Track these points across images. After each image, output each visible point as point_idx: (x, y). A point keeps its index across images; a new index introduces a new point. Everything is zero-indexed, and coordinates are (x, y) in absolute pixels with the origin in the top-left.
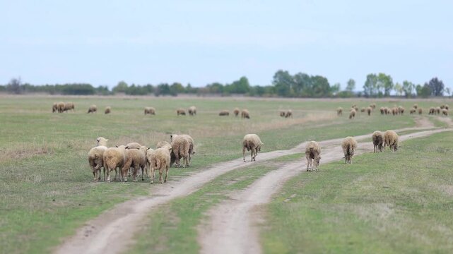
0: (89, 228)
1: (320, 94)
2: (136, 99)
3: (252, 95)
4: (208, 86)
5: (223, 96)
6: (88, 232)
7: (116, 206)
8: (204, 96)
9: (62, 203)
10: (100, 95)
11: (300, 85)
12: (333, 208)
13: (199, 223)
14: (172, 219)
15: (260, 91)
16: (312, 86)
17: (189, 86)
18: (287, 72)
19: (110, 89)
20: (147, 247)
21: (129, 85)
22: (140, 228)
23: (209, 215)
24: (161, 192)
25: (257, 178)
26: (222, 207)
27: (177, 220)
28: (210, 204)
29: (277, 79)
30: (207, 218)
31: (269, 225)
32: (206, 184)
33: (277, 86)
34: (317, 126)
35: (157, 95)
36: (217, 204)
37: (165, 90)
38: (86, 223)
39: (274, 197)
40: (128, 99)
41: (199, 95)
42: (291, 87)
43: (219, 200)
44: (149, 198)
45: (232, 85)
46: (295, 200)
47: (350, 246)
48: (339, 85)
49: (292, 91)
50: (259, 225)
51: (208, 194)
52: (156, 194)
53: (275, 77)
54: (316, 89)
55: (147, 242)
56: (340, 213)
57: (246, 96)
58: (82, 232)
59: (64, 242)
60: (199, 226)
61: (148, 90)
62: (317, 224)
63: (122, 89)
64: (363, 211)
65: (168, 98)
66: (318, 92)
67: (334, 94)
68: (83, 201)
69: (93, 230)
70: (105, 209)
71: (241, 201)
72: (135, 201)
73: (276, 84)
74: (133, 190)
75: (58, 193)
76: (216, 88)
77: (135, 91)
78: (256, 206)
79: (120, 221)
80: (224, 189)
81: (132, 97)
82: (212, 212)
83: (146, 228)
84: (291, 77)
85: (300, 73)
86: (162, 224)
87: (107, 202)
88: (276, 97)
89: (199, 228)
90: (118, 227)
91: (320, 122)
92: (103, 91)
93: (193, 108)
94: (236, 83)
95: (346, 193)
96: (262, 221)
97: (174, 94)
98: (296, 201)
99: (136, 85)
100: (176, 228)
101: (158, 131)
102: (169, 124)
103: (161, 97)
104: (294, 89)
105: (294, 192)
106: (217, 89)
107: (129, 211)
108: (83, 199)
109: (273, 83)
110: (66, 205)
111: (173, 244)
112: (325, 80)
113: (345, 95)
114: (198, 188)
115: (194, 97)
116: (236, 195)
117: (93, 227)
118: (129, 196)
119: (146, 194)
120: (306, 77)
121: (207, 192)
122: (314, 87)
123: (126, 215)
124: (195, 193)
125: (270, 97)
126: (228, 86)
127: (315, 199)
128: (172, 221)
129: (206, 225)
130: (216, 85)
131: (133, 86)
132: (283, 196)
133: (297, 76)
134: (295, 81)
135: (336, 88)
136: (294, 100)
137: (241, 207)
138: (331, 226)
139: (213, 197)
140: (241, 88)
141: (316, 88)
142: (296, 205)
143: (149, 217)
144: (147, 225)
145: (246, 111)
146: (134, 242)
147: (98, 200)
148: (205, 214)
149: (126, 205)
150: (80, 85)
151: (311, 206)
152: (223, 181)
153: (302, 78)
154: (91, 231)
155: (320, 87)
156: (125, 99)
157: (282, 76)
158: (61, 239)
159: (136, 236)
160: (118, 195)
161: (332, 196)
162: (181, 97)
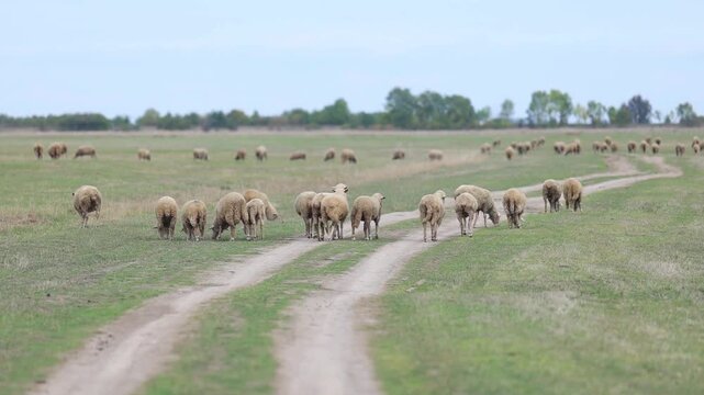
0: (103, 338)
1: (459, 124)
2: (174, 137)
3: (353, 127)
4: (286, 114)
5: (308, 129)
6: (102, 343)
7: (145, 302)
8: (279, 129)
9: (61, 299)
10: (117, 130)
11: (429, 110)
12: (484, 300)
13: (275, 327)
14: (232, 321)
15: (366, 121)
16: (446, 111)
17: (256, 115)
18: (407, 91)
19: (133, 121)
20: (196, 364)
21: (163, 114)
22: (184, 336)
23: (291, 314)
24: (216, 280)
25: (364, 256)
26: (310, 302)
27: (240, 323)
28: (291, 297)
29: (393, 102)
30: (287, 318)
31: (384, 328)
32: (284, 266)
33: (393, 112)
34: (457, 173)
35: (206, 129)
36: (303, 297)
37: (218, 121)
38: (100, 329)
39: (391, 285)
40: (161, 137)
41: (271, 129)
42: (414, 112)
43: (306, 290)
44: (196, 290)
45: (323, 112)
46: (423, 288)
47: (510, 359)
48: (489, 109)
49: (416, 120)
50: (369, 328)
51: (289, 281)
52: (207, 282)
53: (389, 98)
54: (453, 117)
55: (194, 358)
56: (493, 307)
57: (344, 129)
58: (93, 344)
59: (65, 360)
60: (274, 331)
61: (192, 121)
62: (458, 326)
63: (151, 121)
64: (528, 303)
65: (224, 133)
66: (456, 120)
67: (481, 123)
68: (95, 295)
69: (110, 339)
70: (128, 308)
71: (340, 292)
72: (174, 295)
73: (391, 109)
74: (171, 277)
75: (54, 283)
76: (297, 117)
77: (171, 123)
78: (363, 299)
79: (152, 326)
80: (312, 273)
81: (167, 133)
82: (296, 308)
83: (192, 336)
84: (413, 98)
85: (428, 92)
86: (219, 328)
87: (133, 297)
88: (390, 129)
89: (275, 335)
90: (149, 334)
91: (460, 167)
92: (122, 124)
93: (262, 149)
94: (328, 109)
95: (502, 276)
96: (372, 322)
97: (232, 127)
98: (426, 290)
99: (173, 114)
100: (239, 336)
101: (209, 186)
102: (227, 174)
103: (212, 133)
104: (420, 116)
105: (422, 276)
106: (299, 119)
107: (167, 310)
108: (93, 292)
109: (386, 107)
110: (68, 302)
111: (236, 360)
112: (467, 102)
113: (497, 124)
114: (272, 272)
115: (264, 132)
116: (331, 282)
117: (110, 336)
118: (165, 287)
119: (191, 283)
120: (436, 97)
121: (286, 278)
122: (450, 113)
123: (160, 316)
124: (268, 280)
125: (382, 129)
126: (316, 114)
127: (455, 287)
128: (232, 325)
129: (285, 329)
130: (297, 112)
131: (169, 115)
132: (405, 283)
133: (423, 96)
134: (420, 103)
135: (484, 114)
136: (419, 133)
137: (339, 300)
138: (479, 327)
139: (296, 285)
140: (336, 116)
141: (453, 114)
142: (425, 296)
143: (196, 318)
144: (194, 332)
145: (349, 151)
146: (175, 358)
147: (118, 295)
148: (285, 313)
149: (160, 300)
150: (85, 116)
151: (449, 297)
152: (311, 262)
153: (430, 99)
154: (107, 342)
155: (459, 111)
156: (155, 137)
157: (400, 96)
158: (60, 355)
159: (177, 349)
160: (148, 286)
161: (481, 283)
162: (243, 132)
